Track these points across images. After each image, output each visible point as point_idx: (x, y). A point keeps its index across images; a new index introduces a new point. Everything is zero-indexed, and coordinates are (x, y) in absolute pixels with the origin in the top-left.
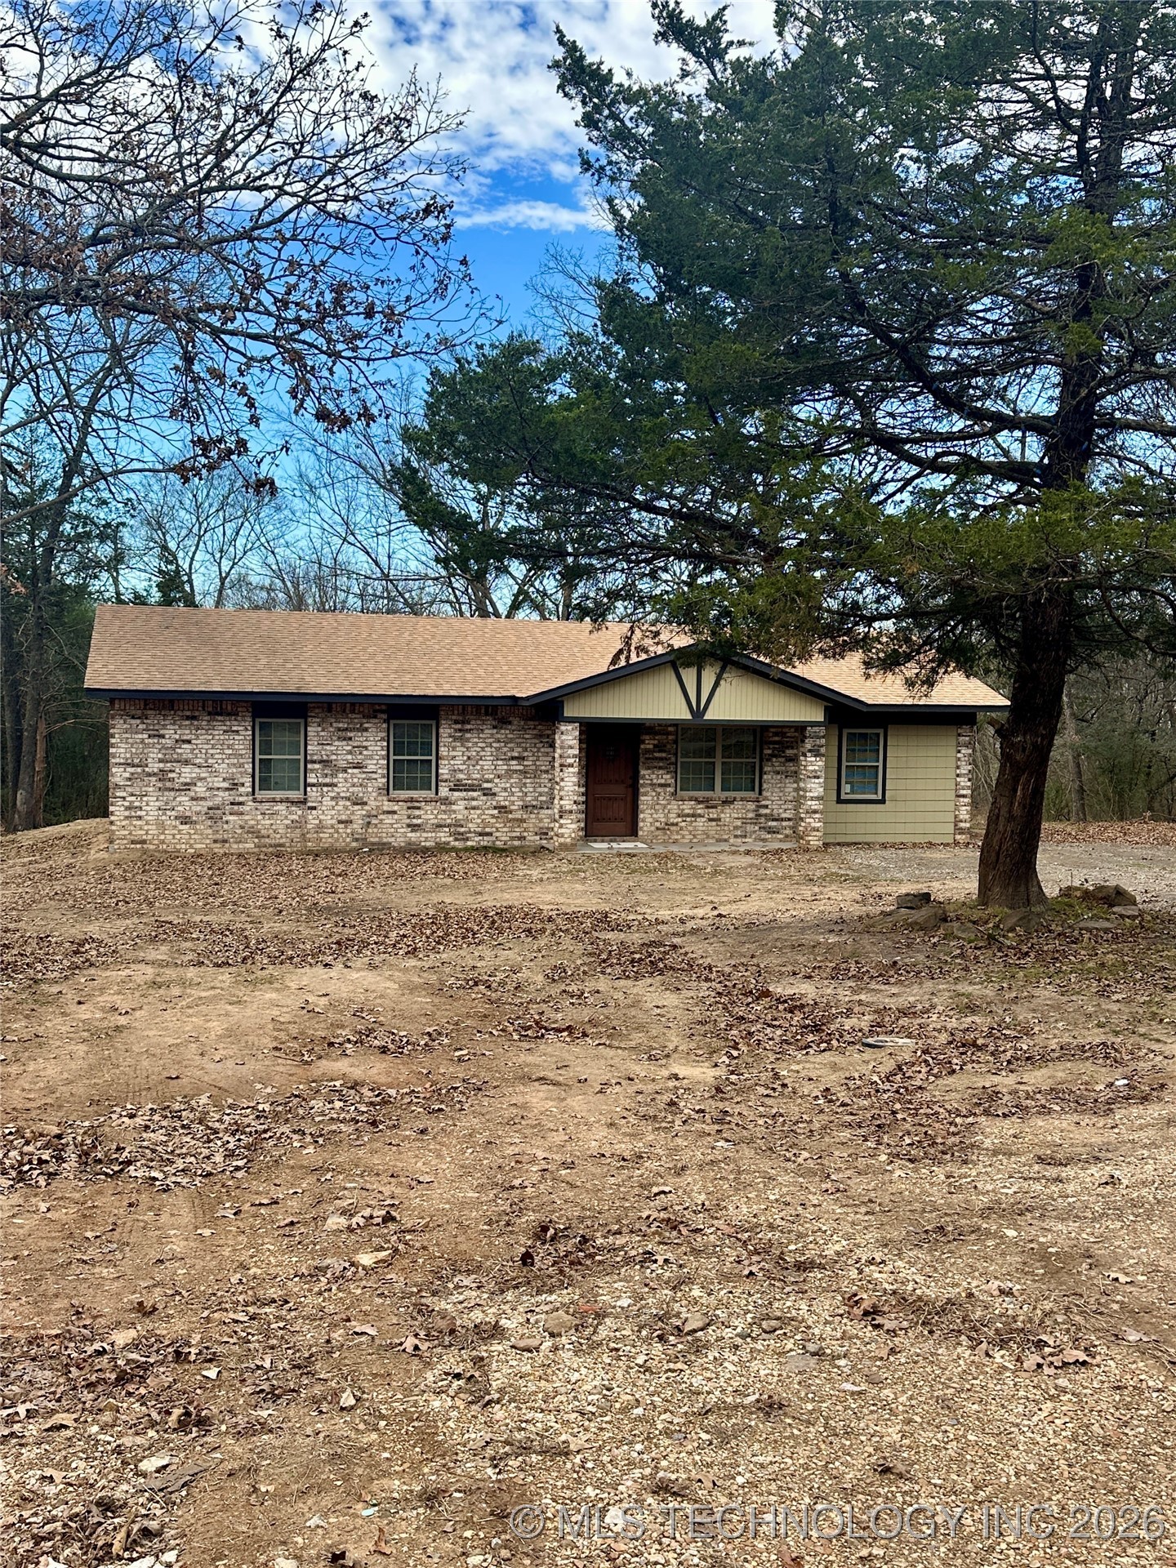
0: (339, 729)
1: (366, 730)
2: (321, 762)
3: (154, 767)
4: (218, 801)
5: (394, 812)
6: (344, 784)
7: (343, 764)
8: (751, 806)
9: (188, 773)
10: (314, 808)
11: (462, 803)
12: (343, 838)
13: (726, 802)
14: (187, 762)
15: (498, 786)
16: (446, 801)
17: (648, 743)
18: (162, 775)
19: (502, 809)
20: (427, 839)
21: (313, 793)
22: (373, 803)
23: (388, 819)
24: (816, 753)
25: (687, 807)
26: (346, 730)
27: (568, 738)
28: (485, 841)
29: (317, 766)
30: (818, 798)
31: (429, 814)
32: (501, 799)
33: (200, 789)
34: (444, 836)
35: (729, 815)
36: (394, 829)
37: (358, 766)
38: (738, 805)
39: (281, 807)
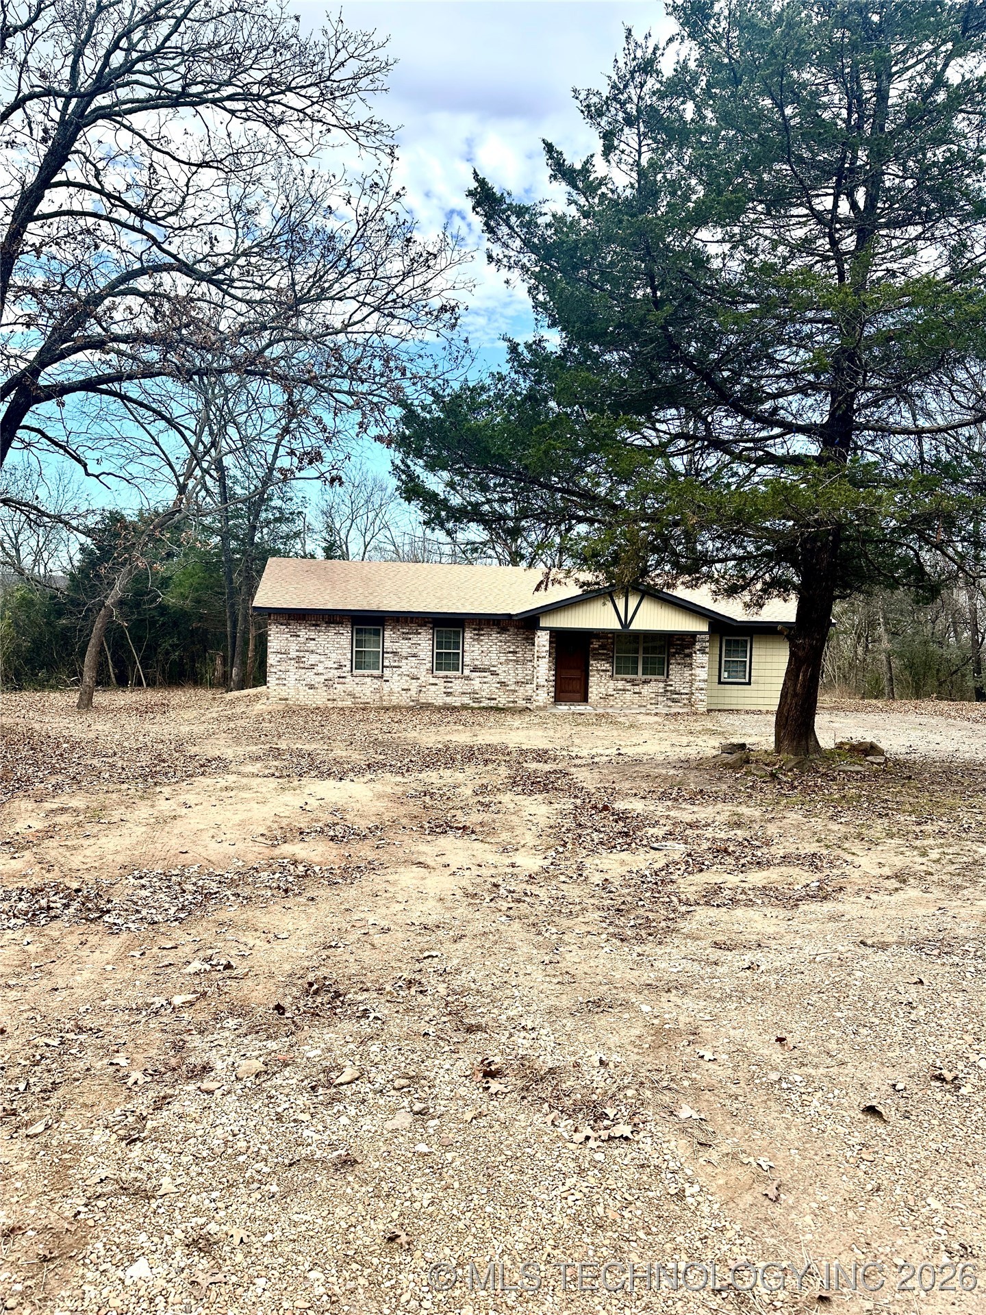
0: (403, 633)
1: (420, 634)
2: (392, 653)
3: (293, 654)
4: (330, 675)
5: (436, 684)
6: (407, 666)
7: (404, 654)
8: (662, 685)
9: (313, 659)
10: (388, 681)
11: (478, 680)
12: (404, 700)
13: (645, 682)
14: (312, 652)
15: (500, 669)
16: (468, 678)
17: (596, 645)
18: (298, 659)
19: (502, 683)
20: (456, 701)
21: (387, 672)
22: (422, 679)
23: (433, 688)
24: (703, 651)
25: (620, 685)
26: (408, 633)
27: (542, 639)
28: (493, 703)
29: (390, 655)
30: (705, 681)
31: (457, 686)
32: (502, 678)
33: (320, 669)
34: (466, 700)
35: (646, 690)
36: (435, 695)
37: (414, 656)
38: (653, 684)
39: (368, 680)
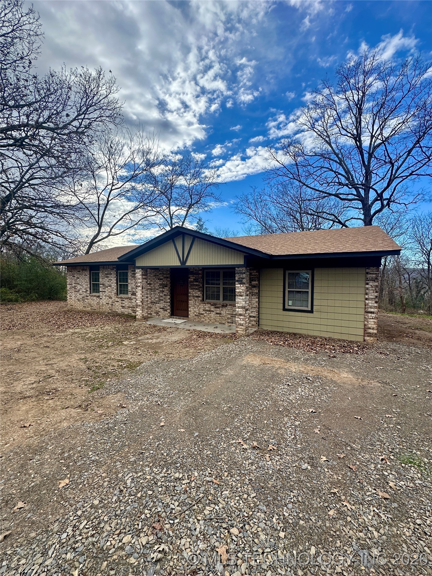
0: (106, 274)
1: (111, 274)
2: (103, 284)
3: (74, 285)
4: (84, 295)
5: (118, 301)
6: (107, 291)
7: (107, 285)
10: (101, 299)
11: (134, 300)
12: (106, 309)
13: (224, 306)
14: (78, 284)
16: (130, 299)
17: (191, 279)
18: (75, 287)
20: (126, 311)
21: (101, 294)
22: (113, 298)
23: (117, 304)
25: (207, 307)
26: (107, 274)
27: (138, 275)
29: (102, 286)
31: (126, 303)
33: (81, 292)
34: (130, 311)
35: (224, 312)
36: (118, 308)
37: (110, 286)
38: (228, 307)
39: (95, 298)
